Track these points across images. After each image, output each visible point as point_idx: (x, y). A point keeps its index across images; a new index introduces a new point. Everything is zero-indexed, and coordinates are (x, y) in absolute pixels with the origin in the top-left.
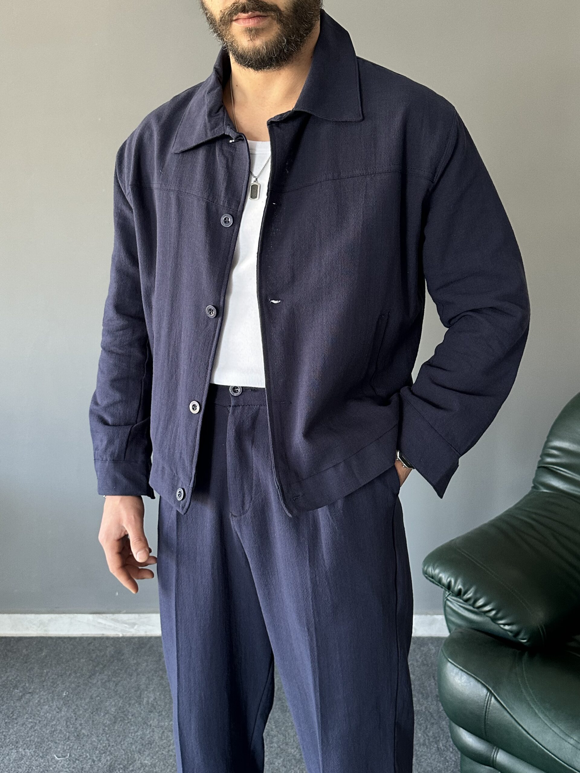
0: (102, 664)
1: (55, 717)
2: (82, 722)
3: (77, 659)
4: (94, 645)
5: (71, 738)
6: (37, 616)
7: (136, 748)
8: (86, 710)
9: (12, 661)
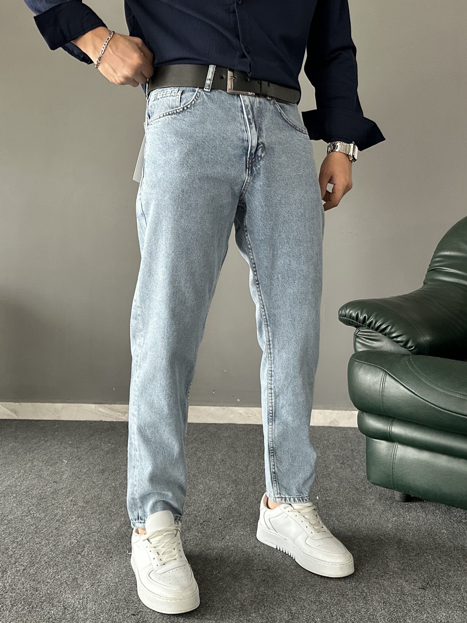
0: (100, 432)
1: (62, 451)
2: (83, 453)
3: (81, 429)
4: (94, 424)
5: (73, 459)
6: (53, 404)
7: (122, 464)
8: (85, 449)
9: (31, 429)
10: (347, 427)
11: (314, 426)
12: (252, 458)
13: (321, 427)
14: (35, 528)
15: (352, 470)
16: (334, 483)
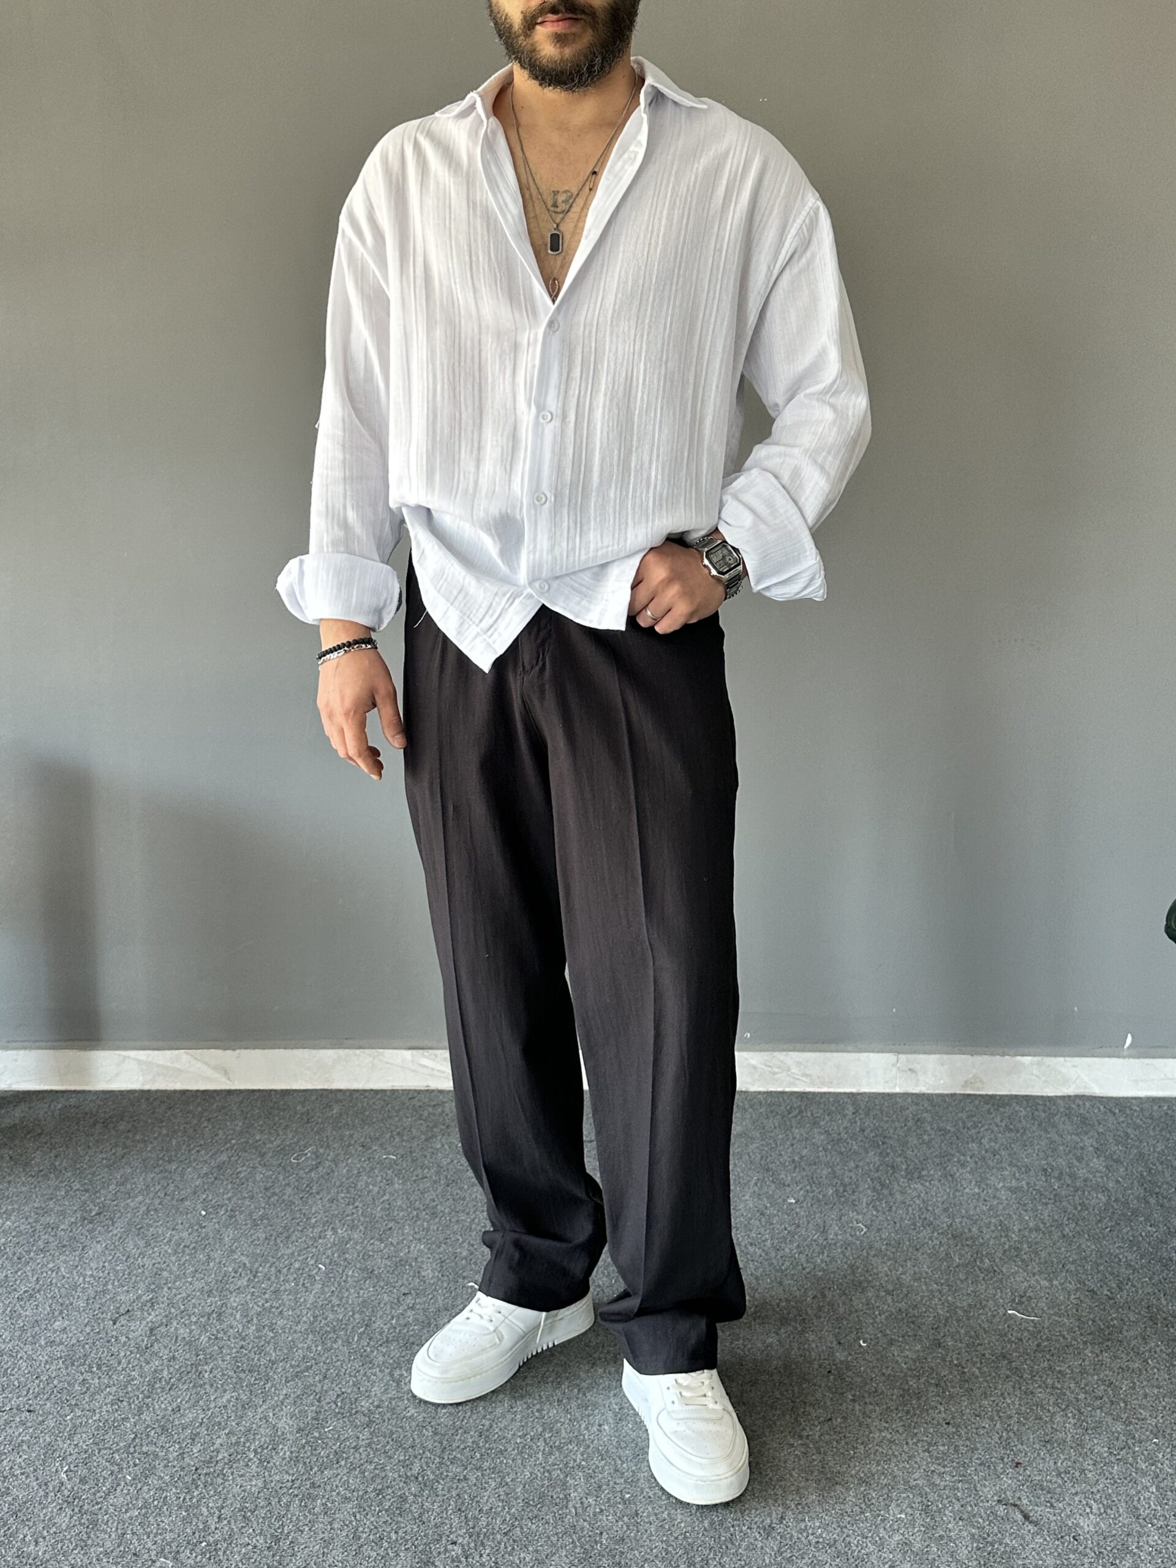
0: (444, 1124)
1: (385, 1191)
3: (397, 1119)
4: (419, 1101)
6: (314, 1051)
9: (282, 1121)
10: (1007, 1096)
11: (932, 1095)
12: (826, 1204)
13: (947, 1095)
14: (435, 1433)
15: (1064, 1236)
16: (1037, 1277)
